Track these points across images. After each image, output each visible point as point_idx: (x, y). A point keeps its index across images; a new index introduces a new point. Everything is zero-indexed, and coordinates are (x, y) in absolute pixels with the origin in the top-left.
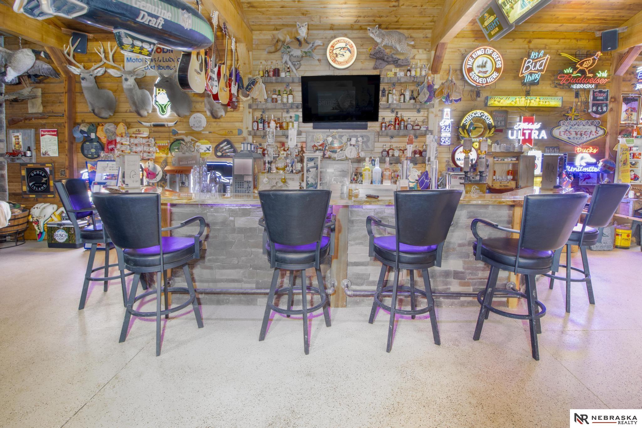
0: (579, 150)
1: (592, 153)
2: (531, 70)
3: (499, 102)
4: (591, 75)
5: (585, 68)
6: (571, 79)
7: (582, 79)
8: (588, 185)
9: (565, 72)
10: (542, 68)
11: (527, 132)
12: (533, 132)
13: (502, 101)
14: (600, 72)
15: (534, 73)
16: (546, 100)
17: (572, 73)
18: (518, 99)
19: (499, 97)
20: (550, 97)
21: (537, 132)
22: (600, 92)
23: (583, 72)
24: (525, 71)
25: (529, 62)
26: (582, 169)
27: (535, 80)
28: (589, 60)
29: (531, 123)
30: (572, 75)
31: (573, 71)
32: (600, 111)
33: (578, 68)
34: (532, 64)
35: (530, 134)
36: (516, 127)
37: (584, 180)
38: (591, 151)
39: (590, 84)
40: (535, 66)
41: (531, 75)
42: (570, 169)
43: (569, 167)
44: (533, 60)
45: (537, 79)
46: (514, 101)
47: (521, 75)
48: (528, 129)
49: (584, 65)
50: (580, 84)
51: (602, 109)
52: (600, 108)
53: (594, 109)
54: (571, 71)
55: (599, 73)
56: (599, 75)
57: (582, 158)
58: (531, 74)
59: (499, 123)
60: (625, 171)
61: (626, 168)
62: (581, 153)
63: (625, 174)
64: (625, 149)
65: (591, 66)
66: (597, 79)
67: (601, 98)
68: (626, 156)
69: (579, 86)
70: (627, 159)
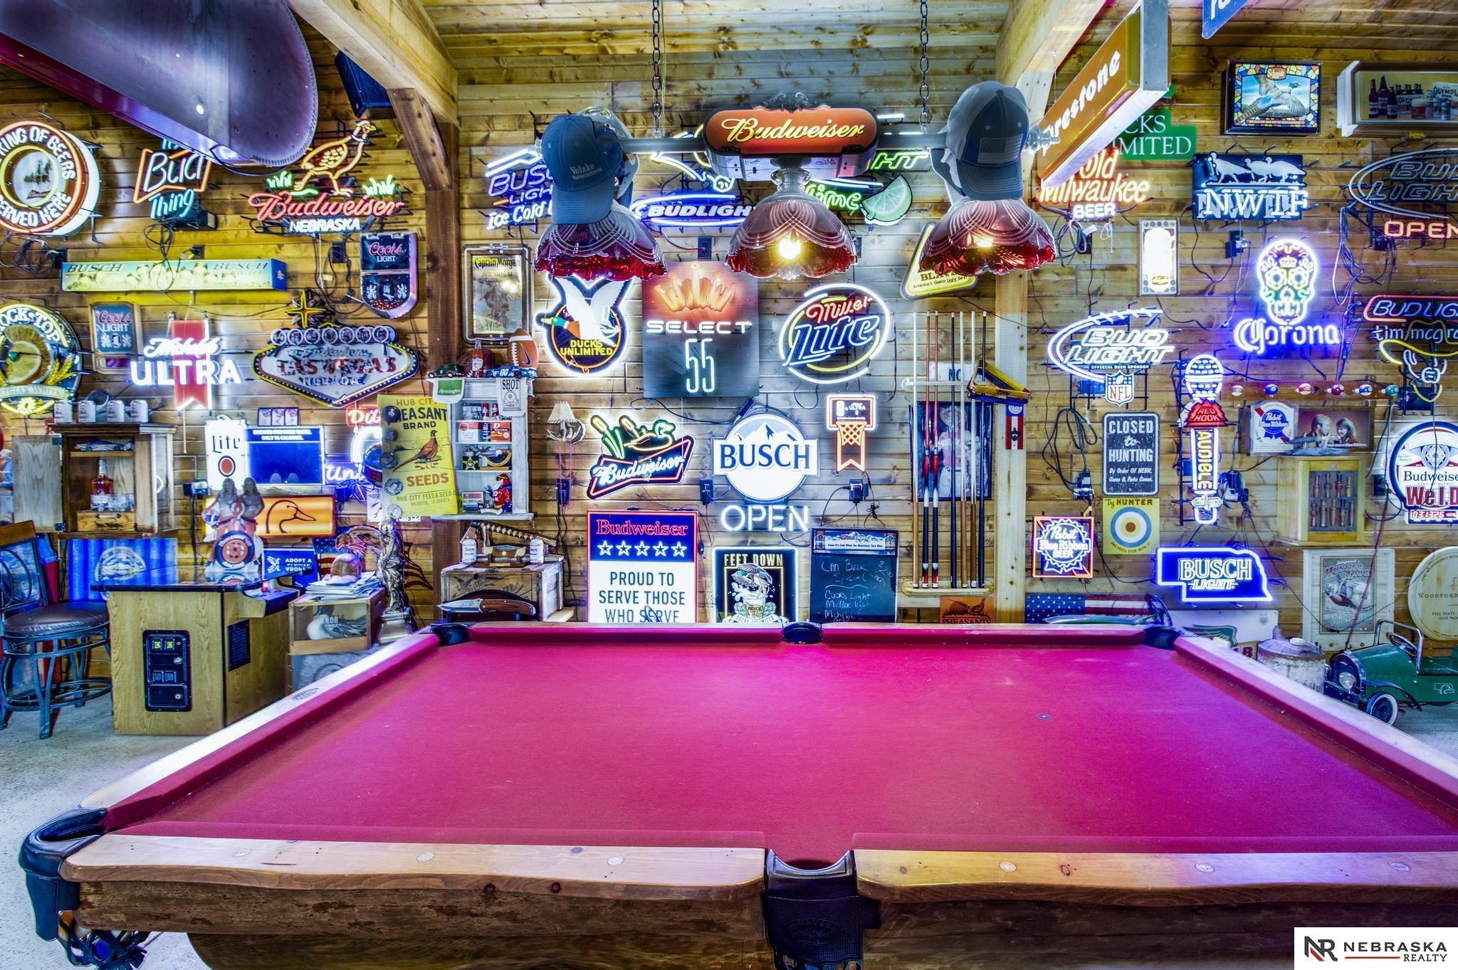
0: (358, 416)
2: (167, 183)
3: (93, 278)
4: (346, 191)
5: (329, 170)
6: (288, 206)
7: (322, 205)
9: (272, 184)
10: (198, 175)
11: (183, 365)
12: (199, 364)
13: (100, 275)
14: (372, 180)
15: (177, 192)
16: (224, 271)
17: (291, 189)
18: (144, 270)
19: (91, 264)
20: (236, 262)
21: (211, 366)
22: (386, 241)
23: (322, 184)
24: (150, 186)
25: (159, 160)
27: (180, 210)
28: (336, 147)
29: (191, 340)
30: (293, 193)
31: (295, 180)
32: (390, 297)
33: (306, 171)
34: (166, 167)
35: (191, 372)
36: (150, 351)
39: (347, 217)
40: (176, 173)
41: (167, 200)
42: (332, 473)
43: (330, 467)
44: (170, 152)
45: (185, 206)
46: (135, 274)
47: (140, 197)
48: (185, 357)
49: (323, 162)
50: (318, 218)
51: (393, 292)
52: (387, 289)
53: (372, 293)
54: (288, 183)
55: (370, 185)
56: (370, 191)
57: (367, 441)
58: (166, 195)
59: (116, 339)
60: (426, 480)
61: (431, 472)
62: (364, 424)
63: (425, 488)
64: (425, 412)
65: (345, 164)
66: (367, 201)
67: (389, 259)
68: (433, 433)
69: (314, 226)
70: (435, 442)
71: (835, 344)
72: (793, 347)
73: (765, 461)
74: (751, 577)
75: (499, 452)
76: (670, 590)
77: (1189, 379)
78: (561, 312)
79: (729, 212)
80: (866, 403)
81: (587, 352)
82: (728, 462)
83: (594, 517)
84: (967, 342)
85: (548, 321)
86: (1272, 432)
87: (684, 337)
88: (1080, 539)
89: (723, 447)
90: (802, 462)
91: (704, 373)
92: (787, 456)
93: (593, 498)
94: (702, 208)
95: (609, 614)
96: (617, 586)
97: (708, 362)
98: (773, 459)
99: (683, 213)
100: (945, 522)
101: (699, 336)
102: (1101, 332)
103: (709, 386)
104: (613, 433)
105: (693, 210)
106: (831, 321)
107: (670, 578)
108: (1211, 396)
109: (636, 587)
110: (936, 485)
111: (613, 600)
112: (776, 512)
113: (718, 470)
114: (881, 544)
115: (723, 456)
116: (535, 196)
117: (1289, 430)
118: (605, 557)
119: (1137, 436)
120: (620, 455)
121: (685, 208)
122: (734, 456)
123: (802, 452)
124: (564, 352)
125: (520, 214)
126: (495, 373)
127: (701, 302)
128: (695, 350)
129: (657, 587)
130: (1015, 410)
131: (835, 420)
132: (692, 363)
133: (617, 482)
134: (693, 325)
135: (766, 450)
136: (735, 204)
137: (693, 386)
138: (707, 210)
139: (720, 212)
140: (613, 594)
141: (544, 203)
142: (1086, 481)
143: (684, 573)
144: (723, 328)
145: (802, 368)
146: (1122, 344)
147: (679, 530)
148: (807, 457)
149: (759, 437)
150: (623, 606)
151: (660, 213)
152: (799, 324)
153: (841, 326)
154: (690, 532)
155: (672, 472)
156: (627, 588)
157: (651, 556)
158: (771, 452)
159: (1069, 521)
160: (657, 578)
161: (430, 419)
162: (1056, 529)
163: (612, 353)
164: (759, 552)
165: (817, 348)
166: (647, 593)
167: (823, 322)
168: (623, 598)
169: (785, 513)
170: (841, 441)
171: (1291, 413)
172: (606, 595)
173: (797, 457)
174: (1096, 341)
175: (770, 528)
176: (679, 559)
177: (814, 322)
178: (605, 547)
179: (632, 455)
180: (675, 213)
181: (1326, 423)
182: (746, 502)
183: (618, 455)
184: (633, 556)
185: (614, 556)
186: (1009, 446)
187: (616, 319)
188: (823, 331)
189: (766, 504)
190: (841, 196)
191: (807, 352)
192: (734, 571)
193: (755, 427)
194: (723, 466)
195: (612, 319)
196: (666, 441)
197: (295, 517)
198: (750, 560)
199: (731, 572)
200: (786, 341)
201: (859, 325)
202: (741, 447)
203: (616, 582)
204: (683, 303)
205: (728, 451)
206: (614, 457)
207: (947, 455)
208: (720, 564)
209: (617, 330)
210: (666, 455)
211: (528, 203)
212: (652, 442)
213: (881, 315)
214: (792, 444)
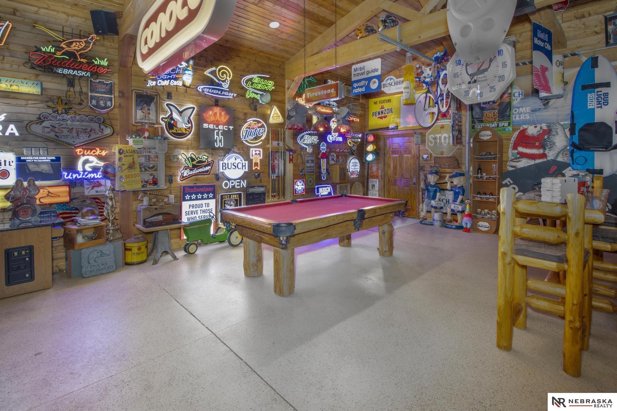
0: (80, 152)
1: (99, 155)
4: (84, 61)
5: (76, 50)
6: (53, 61)
7: (71, 63)
8: (98, 194)
9: (44, 50)
14: (97, 58)
16: (11, 83)
17: (55, 54)
20: (19, 80)
22: (101, 83)
23: (72, 55)
26: (87, 175)
28: (79, 42)
30: (55, 56)
31: (56, 50)
32: (103, 105)
33: (63, 48)
37: (93, 188)
38: (98, 152)
39: (84, 71)
42: (67, 176)
43: (66, 174)
49: (72, 46)
50: (69, 69)
51: (105, 103)
52: (101, 102)
53: (94, 102)
54: (53, 51)
55: (96, 60)
56: (96, 62)
57: (86, 162)
60: (132, 176)
61: (133, 173)
62: (83, 155)
63: (131, 179)
64: (130, 151)
65: (83, 49)
66: (93, 66)
67: (103, 90)
68: (133, 159)
69: (66, 71)
70: (134, 162)
71: (254, 135)
72: (244, 135)
73: (234, 167)
74: (230, 202)
75: (151, 166)
76: (208, 208)
77: (321, 147)
78: (171, 117)
79: (227, 94)
80: (260, 151)
81: (180, 132)
82: (224, 168)
83: (184, 187)
84: (281, 137)
85: (166, 120)
86: (333, 160)
87: (215, 130)
88: (302, 185)
89: (223, 163)
90: (244, 167)
91: (220, 141)
92: (240, 166)
93: (181, 181)
94: (220, 92)
95: (188, 219)
96: (191, 209)
97: (221, 138)
98: (236, 167)
99: (215, 92)
100: (277, 183)
101: (219, 130)
102: (307, 136)
103: (221, 145)
104: (188, 159)
105: (217, 92)
106: (253, 128)
107: (208, 205)
108: (324, 151)
109: (197, 209)
110: (275, 173)
111: (190, 214)
112: (238, 182)
113: (221, 170)
114: (262, 189)
115: (223, 166)
116: (166, 78)
117: (335, 159)
118: (188, 200)
119: (311, 160)
120: (191, 166)
121: (215, 91)
122: (226, 166)
123: (244, 165)
124: (171, 131)
125: (160, 83)
126: (156, 138)
127: (219, 119)
128: (218, 134)
129: (204, 208)
130: (291, 153)
131: (252, 156)
132: (217, 138)
133: (189, 175)
134: (217, 126)
135: (234, 164)
136: (229, 92)
137: (217, 145)
138: (221, 92)
139: (225, 94)
140: (190, 212)
141: (169, 81)
142: (303, 171)
143: (212, 203)
144: (225, 128)
145: (246, 141)
146: (310, 139)
147: (211, 189)
148: (245, 166)
149: (232, 160)
150: (193, 216)
151: (208, 91)
152: (246, 128)
153: (256, 130)
154: (214, 190)
155: (207, 171)
156: (194, 209)
157: (202, 198)
158: (236, 165)
159: (300, 181)
160: (204, 205)
161: (132, 154)
162: (298, 183)
163: (188, 133)
164: (233, 194)
165: (250, 136)
166: (201, 210)
167: (251, 129)
168: (193, 213)
169: (240, 182)
170: (254, 161)
171: (335, 155)
172: (188, 213)
173: (243, 166)
174: (306, 138)
175: (236, 187)
176: (211, 198)
177: (249, 128)
178: (187, 197)
179: (194, 166)
180: (212, 92)
181: (340, 157)
182: (229, 180)
183: (190, 166)
184: (197, 199)
185: (191, 199)
186: (290, 163)
187: (189, 121)
188: (251, 131)
189: (235, 180)
190: (256, 95)
191: (248, 137)
192: (226, 201)
193: (231, 157)
194: (223, 169)
195: (188, 121)
196: (205, 161)
197: (48, 195)
198: (230, 197)
199: (225, 201)
200: (243, 133)
201: (260, 130)
202: (228, 163)
203: (191, 208)
204: (214, 119)
205: (224, 165)
206: (188, 167)
207: (277, 166)
208: (222, 199)
209: (190, 125)
210: (205, 166)
211: (163, 80)
212: (201, 162)
213: (265, 128)
214: (241, 162)
